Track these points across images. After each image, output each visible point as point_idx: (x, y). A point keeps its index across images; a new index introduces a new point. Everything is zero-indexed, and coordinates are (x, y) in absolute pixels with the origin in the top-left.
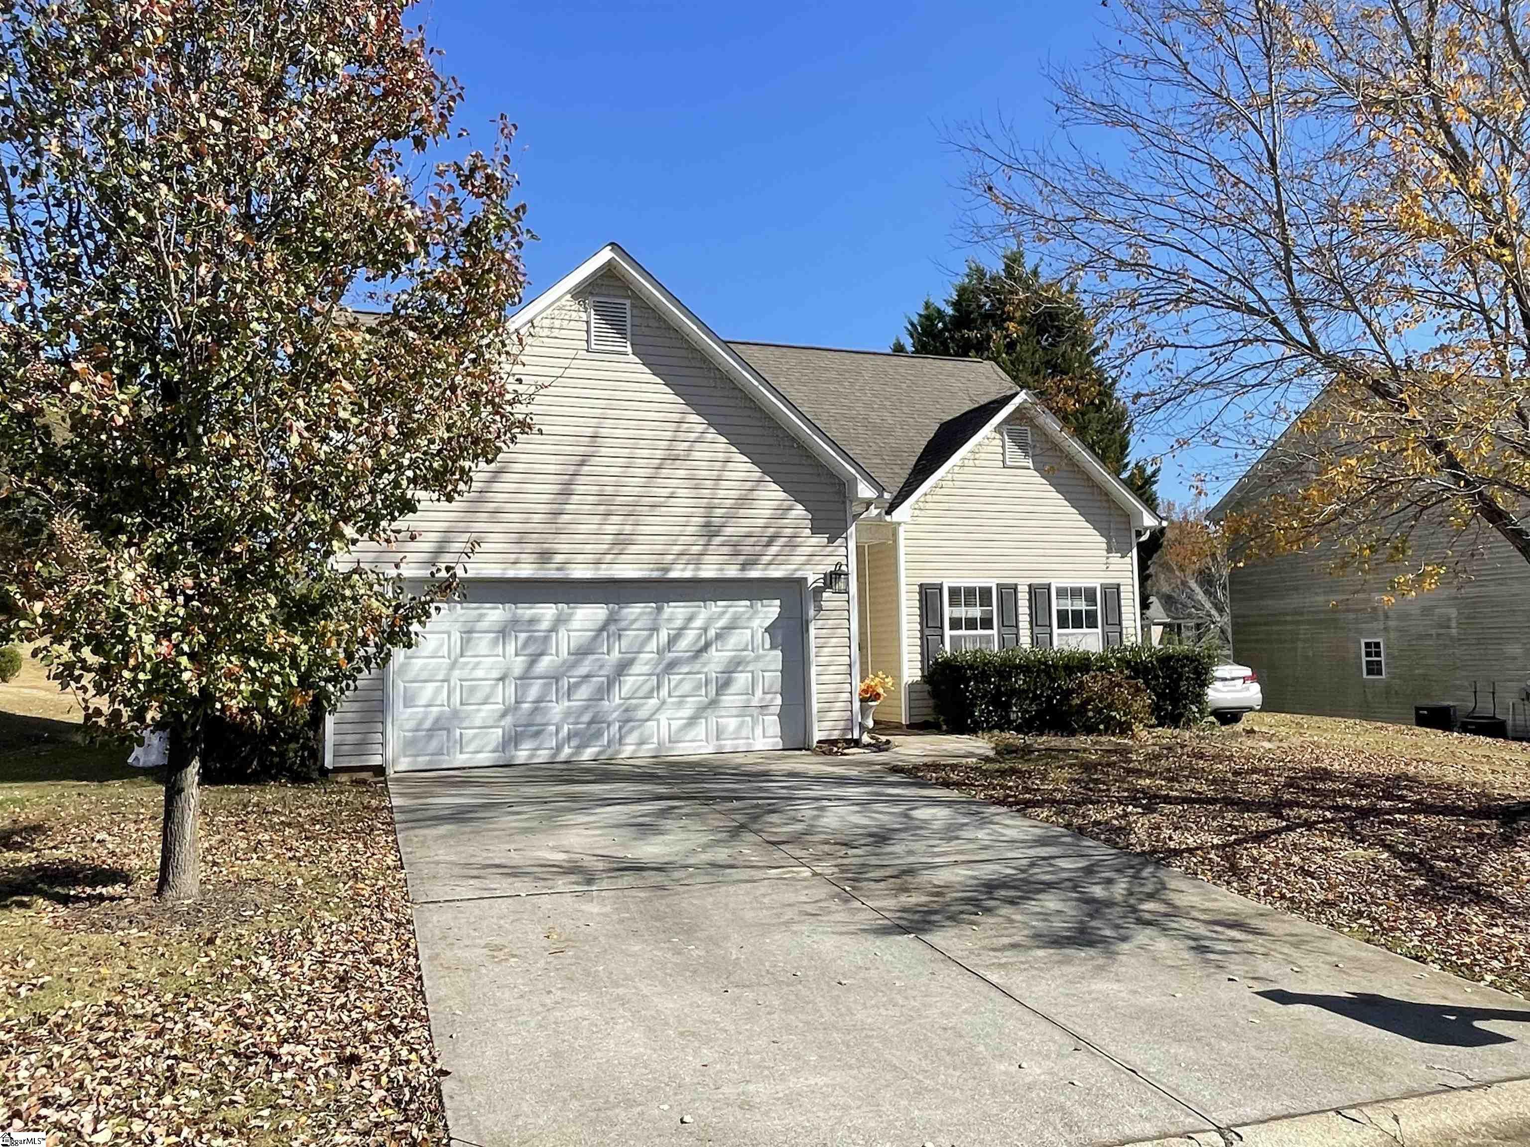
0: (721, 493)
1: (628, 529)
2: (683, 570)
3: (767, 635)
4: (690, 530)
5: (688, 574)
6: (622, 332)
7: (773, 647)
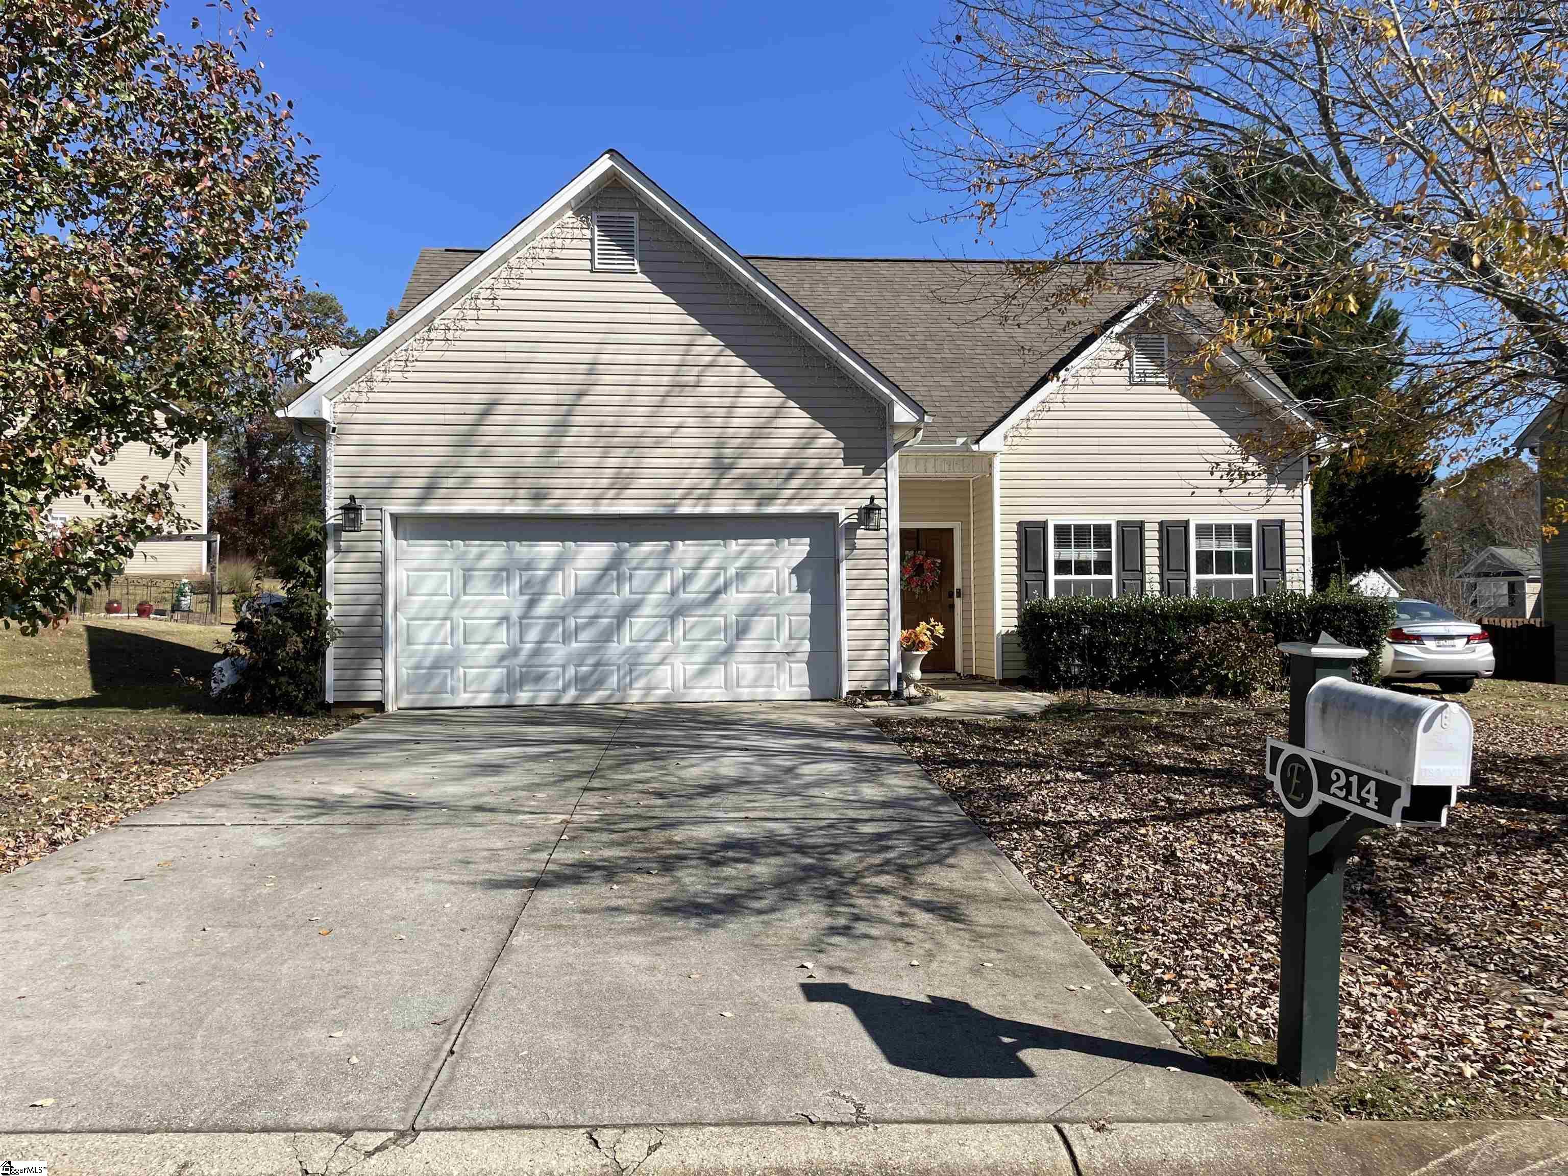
0: (736, 422)
1: (631, 462)
2: (695, 505)
3: (794, 577)
4: (700, 462)
5: (698, 510)
6: (627, 248)
7: (801, 589)
